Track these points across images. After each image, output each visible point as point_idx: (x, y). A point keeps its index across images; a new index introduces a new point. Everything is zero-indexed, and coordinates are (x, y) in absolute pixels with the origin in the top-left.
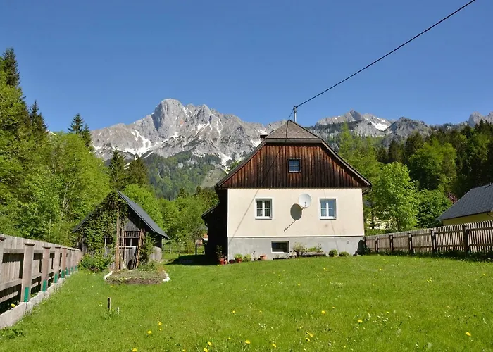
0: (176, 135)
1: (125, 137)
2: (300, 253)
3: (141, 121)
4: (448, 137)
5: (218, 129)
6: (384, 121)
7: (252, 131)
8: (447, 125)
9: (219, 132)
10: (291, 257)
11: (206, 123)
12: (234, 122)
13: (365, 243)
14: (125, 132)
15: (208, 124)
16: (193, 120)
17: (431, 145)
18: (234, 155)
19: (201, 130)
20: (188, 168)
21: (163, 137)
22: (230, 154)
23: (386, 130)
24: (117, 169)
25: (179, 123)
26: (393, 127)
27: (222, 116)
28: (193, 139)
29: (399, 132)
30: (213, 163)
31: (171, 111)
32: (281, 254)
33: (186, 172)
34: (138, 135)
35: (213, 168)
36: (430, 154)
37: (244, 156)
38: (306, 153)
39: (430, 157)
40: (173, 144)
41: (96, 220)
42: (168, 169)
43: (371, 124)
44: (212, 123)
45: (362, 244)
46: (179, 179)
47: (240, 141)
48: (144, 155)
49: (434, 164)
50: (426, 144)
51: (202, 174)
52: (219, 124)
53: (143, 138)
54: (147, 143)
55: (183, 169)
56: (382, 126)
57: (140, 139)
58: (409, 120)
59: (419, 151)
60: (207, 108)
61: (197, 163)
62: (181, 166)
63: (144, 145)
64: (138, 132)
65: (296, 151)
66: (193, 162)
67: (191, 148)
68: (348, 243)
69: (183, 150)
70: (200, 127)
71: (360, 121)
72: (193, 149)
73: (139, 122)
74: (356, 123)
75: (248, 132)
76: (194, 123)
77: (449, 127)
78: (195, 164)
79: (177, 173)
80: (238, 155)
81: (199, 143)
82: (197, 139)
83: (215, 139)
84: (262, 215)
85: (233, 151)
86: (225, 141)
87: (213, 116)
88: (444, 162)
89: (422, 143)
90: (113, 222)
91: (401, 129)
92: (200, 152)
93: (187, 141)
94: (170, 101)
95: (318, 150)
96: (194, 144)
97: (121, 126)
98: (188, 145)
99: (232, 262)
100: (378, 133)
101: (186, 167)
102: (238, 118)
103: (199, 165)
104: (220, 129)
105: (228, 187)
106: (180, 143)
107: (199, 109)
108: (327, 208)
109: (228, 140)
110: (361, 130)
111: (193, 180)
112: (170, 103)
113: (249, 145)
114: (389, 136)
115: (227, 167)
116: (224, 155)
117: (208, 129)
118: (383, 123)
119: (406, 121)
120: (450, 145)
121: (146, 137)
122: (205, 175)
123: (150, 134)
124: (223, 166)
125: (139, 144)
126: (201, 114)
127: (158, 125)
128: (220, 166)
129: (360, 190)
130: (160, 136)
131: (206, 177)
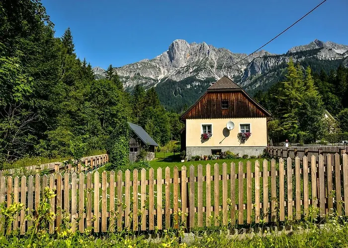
0: (184, 65)
1: (149, 68)
3: (160, 56)
7: (239, 59)
9: (215, 61)
11: (206, 55)
12: (226, 53)
14: (149, 65)
16: (196, 53)
19: (202, 60)
21: (175, 67)
23: (344, 54)
25: (186, 57)
27: (217, 50)
28: (197, 67)
31: (180, 48)
34: (158, 66)
37: (233, 78)
40: (182, 72)
42: (180, 89)
43: (331, 49)
44: (210, 55)
45: (265, 151)
46: (188, 97)
47: (231, 67)
48: (163, 80)
52: (215, 55)
53: (161, 68)
54: (164, 72)
55: (191, 89)
56: (341, 51)
57: (159, 69)
60: (206, 44)
61: (200, 84)
62: (189, 86)
66: (197, 84)
67: (195, 73)
68: (257, 150)
69: (189, 75)
71: (322, 48)
72: (197, 75)
73: (158, 57)
74: (318, 50)
75: (236, 60)
76: (197, 55)
81: (201, 70)
82: (200, 67)
83: (212, 67)
85: (226, 74)
86: (220, 67)
87: (211, 50)
92: (202, 76)
93: (193, 69)
94: (179, 41)
96: (197, 71)
97: (146, 60)
98: (194, 71)
100: (337, 56)
101: (193, 87)
102: (228, 50)
103: (202, 86)
104: (215, 59)
106: (188, 70)
107: (200, 45)
108: (245, 129)
109: (222, 67)
110: (323, 55)
112: (179, 43)
113: (237, 70)
117: (207, 59)
118: (341, 48)
121: (163, 67)
123: (166, 65)
125: (159, 72)
126: (202, 49)
127: (172, 59)
129: (265, 119)
130: (173, 66)
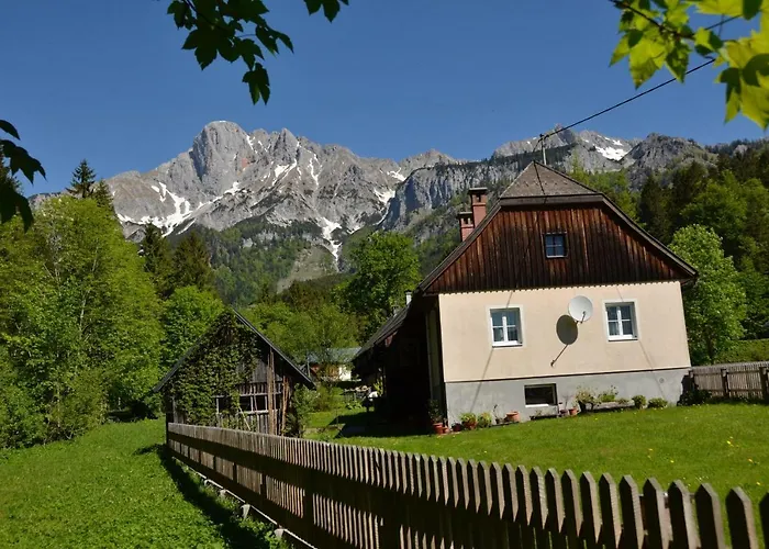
0: (235, 188)
1: (140, 196)
2: (588, 407)
3: (168, 165)
4: (753, 168)
5: (312, 173)
6: (618, 143)
7: (376, 173)
8: (739, 143)
9: (316, 178)
10: (563, 412)
11: (291, 162)
12: (342, 158)
13: (693, 380)
14: (140, 187)
15: (294, 165)
16: (265, 158)
17: (721, 184)
18: (344, 221)
19: (282, 175)
20: (262, 248)
21: (212, 193)
22: (337, 218)
23: (623, 159)
24: (155, 259)
25: (239, 166)
26: (637, 153)
27: (318, 148)
28: (267, 194)
29: (647, 161)
30: (307, 237)
31: (224, 143)
32: (544, 408)
33: (258, 257)
34: (165, 191)
35: (307, 246)
36: (722, 201)
37: (363, 219)
38: (575, 222)
39: (723, 206)
40: (231, 205)
41: (198, 365)
42: (225, 250)
43: (594, 149)
44: (301, 163)
45: (688, 382)
46: (247, 270)
47: (354, 193)
48: (177, 228)
49: (730, 218)
50: (712, 184)
51: (289, 257)
52: (314, 163)
53: (173, 195)
54: (182, 206)
55: (253, 250)
56: (614, 152)
57: (169, 198)
58: (666, 139)
59: (701, 195)
60: (290, 135)
61: (277, 238)
62: (248, 244)
63: (178, 210)
64: (164, 186)
65: (558, 219)
66: (270, 237)
67: (264, 210)
68: (662, 381)
69: (251, 215)
70: (279, 170)
71: (574, 145)
72: (269, 212)
73: (165, 167)
74: (566, 150)
75: (368, 176)
76: (267, 163)
77: (741, 149)
78: (274, 241)
79: (243, 257)
80: (352, 219)
81: (279, 200)
82: (275, 193)
83: (309, 192)
84: (502, 339)
85: (343, 211)
86: (327, 194)
87: (303, 150)
88: (748, 214)
89: (704, 181)
90: (229, 368)
91: (652, 155)
92: (282, 217)
93: (257, 198)
94: (220, 125)
95: (596, 214)
96: (270, 202)
97: (131, 175)
98: (260, 204)
99: (456, 428)
100: (609, 165)
101: (258, 246)
102: (348, 150)
103: (282, 242)
104: (316, 173)
105: (439, 293)
106: (244, 202)
107: (276, 138)
108: (620, 321)
109: (332, 192)
111: (271, 269)
112: (221, 130)
113: (372, 201)
114: (630, 169)
115: (332, 242)
116: (326, 221)
117: (294, 173)
118: (616, 147)
119: (659, 139)
120: (756, 181)
121: (179, 194)
122: (294, 259)
123: (187, 188)
124: (326, 241)
125: (169, 208)
126: (281, 146)
127: (201, 171)
128: (320, 241)
129: (677, 284)
130: (206, 192)
131: (296, 263)
